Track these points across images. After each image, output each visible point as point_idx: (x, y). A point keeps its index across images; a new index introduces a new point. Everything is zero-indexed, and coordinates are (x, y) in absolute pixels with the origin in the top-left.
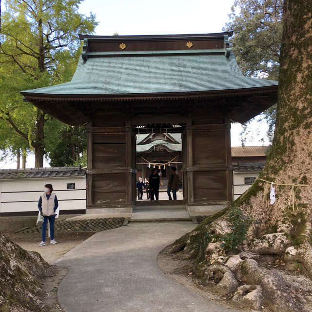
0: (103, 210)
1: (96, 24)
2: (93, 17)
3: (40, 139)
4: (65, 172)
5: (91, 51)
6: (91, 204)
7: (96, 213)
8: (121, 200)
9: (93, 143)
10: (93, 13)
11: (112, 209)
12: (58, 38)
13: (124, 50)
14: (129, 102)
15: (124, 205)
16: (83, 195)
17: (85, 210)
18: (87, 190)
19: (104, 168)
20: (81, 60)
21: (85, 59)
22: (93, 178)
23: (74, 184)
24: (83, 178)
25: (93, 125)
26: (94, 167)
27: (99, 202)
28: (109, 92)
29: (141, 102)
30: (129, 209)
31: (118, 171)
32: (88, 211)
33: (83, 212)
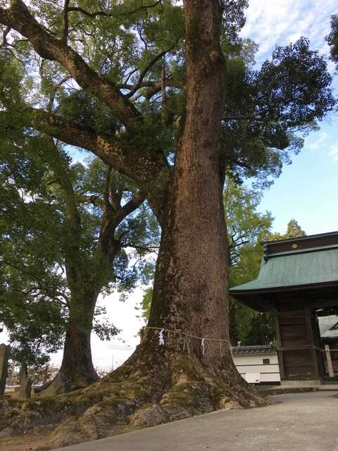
0: (295, 382)
1: (273, 219)
2: (269, 214)
3: (233, 327)
4: (261, 350)
5: (270, 253)
6: (284, 377)
7: (289, 384)
8: (309, 374)
9: (280, 326)
10: (269, 211)
11: (302, 382)
12: (241, 237)
13: (297, 249)
14: (305, 291)
15: (312, 378)
16: (276, 369)
17: (279, 382)
18: (279, 364)
19: (291, 346)
20: (263, 261)
21: (266, 260)
22: (283, 354)
23: (268, 360)
24: (275, 355)
25: (278, 310)
26: (283, 345)
27: (290, 375)
28: (287, 285)
29: (314, 290)
30: (316, 381)
31: (303, 348)
32: (282, 382)
33: (278, 383)
